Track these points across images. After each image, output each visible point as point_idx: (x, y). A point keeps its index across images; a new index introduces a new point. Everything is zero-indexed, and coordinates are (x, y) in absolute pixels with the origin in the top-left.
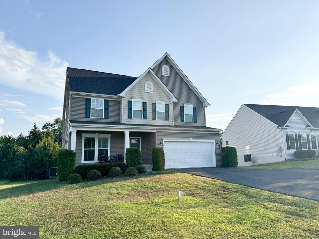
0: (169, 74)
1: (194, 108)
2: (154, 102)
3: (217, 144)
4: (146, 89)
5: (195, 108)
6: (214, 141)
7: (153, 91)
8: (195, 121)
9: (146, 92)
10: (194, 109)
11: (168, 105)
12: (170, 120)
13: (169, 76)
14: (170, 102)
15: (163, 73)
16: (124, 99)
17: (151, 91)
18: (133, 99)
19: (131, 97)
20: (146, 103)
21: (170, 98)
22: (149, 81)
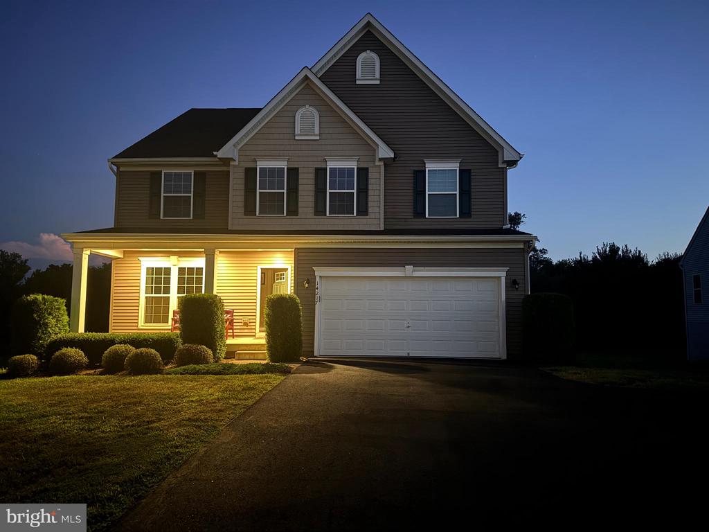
0: (378, 76)
1: (462, 172)
2: (322, 166)
3: (515, 282)
4: (297, 131)
5: (469, 171)
6: (504, 274)
7: (320, 134)
8: (465, 213)
9: (297, 138)
10: (465, 174)
11: (367, 169)
12: (371, 215)
13: (378, 82)
14: (374, 162)
15: (357, 77)
16: (237, 163)
17: (312, 133)
18: (258, 163)
19: (253, 157)
20: (296, 170)
21: (373, 149)
22: (307, 107)
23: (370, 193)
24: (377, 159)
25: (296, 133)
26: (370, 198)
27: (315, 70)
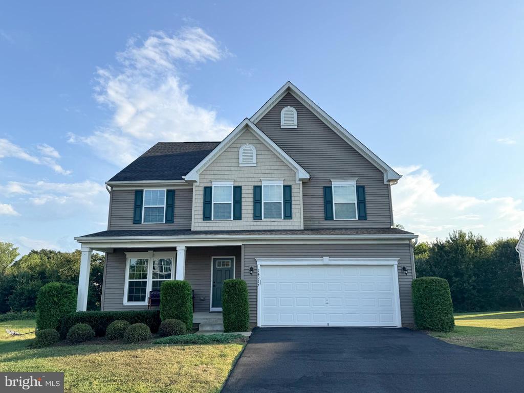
0: (296, 122)
1: (358, 187)
2: (259, 184)
3: (404, 269)
5: (363, 187)
6: (396, 263)
7: (257, 163)
8: (363, 216)
9: (240, 166)
10: (360, 190)
11: (290, 186)
12: (294, 219)
13: (296, 127)
14: (295, 181)
15: (281, 124)
16: (198, 184)
17: (251, 162)
18: (213, 183)
19: (210, 179)
20: (240, 187)
21: (293, 173)
22: (247, 144)
23: (293, 203)
24: (297, 180)
25: (240, 162)
26: (293, 207)
27: (252, 120)
